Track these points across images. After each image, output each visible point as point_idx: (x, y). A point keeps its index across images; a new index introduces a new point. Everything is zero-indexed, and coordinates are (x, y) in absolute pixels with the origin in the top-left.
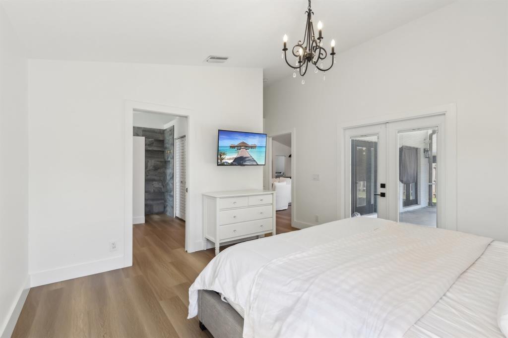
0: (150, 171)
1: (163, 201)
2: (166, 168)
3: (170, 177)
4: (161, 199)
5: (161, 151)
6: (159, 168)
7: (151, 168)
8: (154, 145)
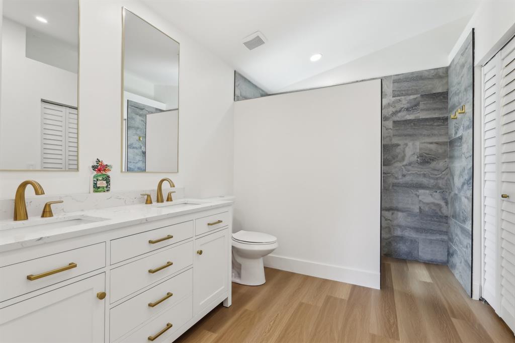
0: (410, 164)
1: (445, 238)
2: (452, 157)
3: (462, 180)
4: (441, 232)
5: (438, 119)
6: (433, 160)
7: (414, 158)
8: (421, 106)
